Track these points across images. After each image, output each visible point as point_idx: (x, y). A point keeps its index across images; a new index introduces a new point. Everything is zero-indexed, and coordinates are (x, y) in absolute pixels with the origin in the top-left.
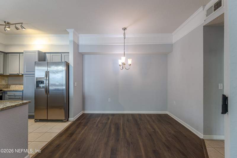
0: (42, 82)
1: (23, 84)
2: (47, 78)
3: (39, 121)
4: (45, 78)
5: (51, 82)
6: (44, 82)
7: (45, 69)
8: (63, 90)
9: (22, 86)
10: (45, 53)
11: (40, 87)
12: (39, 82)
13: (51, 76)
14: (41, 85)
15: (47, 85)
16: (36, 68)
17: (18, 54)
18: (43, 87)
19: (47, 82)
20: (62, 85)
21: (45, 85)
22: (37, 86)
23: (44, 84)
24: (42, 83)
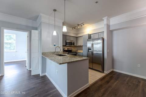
0: (90, 49)
1: (82, 50)
4: (92, 47)
5: (94, 49)
7: (91, 42)
8: (101, 54)
9: (82, 51)
10: (91, 34)
12: (89, 49)
13: (95, 46)
14: (90, 51)
15: (93, 51)
16: (88, 42)
20: (100, 51)
22: (88, 51)
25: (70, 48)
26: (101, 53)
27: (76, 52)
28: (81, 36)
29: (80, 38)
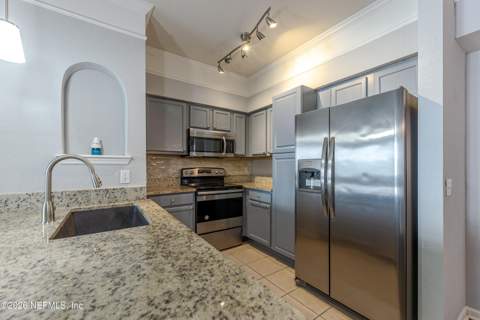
2: (330, 162)
3: (304, 285)
4: (323, 161)
6: (319, 172)
9: (269, 180)
10: (316, 91)
11: (308, 187)
12: (306, 173)
13: (341, 155)
14: (311, 183)
15: (329, 182)
16: (299, 139)
17: (264, 112)
18: (315, 188)
19: (330, 172)
20: (388, 182)
21: (323, 181)
23: (319, 178)
24: (313, 175)
25: (215, 168)
26: (396, 191)
27: (240, 187)
28: (266, 108)
29: (262, 116)
